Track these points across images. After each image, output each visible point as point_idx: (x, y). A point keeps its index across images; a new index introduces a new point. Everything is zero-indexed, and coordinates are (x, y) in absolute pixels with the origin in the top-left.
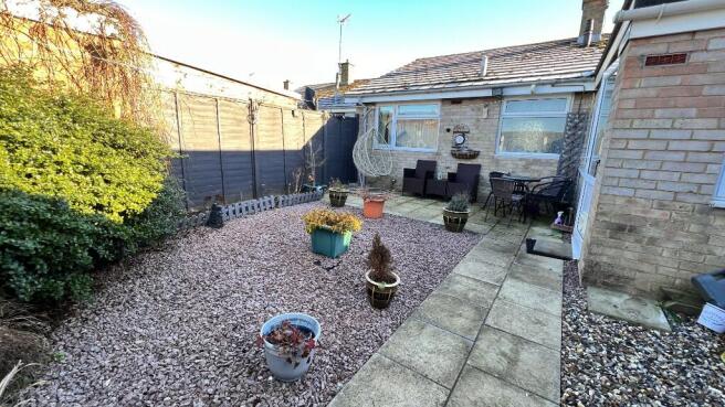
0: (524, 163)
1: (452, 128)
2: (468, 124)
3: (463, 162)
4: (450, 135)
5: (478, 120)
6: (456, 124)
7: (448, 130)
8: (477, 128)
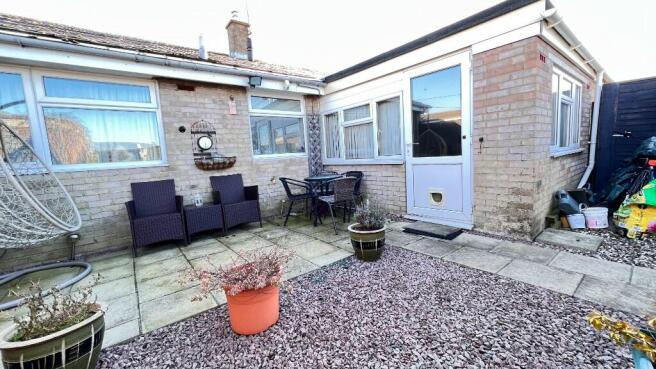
0: (282, 165)
1: (187, 126)
2: (212, 121)
3: (217, 174)
4: (186, 137)
5: (224, 117)
6: (193, 120)
7: (182, 130)
8: (225, 127)
